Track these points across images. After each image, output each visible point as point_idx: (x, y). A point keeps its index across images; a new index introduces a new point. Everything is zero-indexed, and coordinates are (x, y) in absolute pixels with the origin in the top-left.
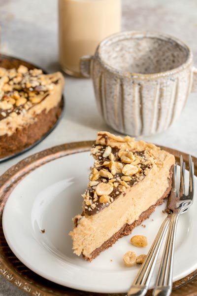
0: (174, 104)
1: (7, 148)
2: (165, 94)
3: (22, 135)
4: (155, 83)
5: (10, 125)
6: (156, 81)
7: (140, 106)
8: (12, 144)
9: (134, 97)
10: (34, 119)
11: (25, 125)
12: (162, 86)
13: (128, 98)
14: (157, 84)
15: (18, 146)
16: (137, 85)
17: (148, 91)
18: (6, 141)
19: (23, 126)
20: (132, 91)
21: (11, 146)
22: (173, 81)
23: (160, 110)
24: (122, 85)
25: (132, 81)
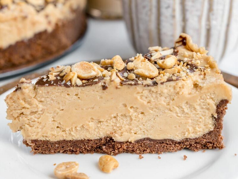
0: (228, 25)
5: (49, 19)
17: (193, 1)
20: (171, 1)
23: (209, 31)
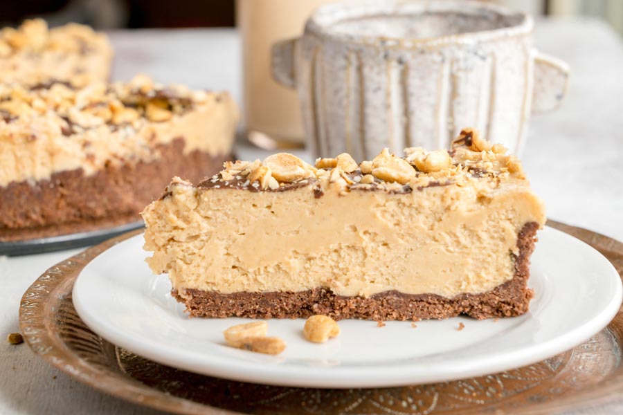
1: (81, 205)
2: (463, 89)
3: (121, 182)
4: (437, 58)
5: (91, 150)
6: (440, 54)
7: (404, 119)
8: (95, 199)
9: (388, 95)
10: (152, 151)
11: (127, 159)
12: (455, 68)
13: (374, 99)
14: (443, 61)
15: (110, 207)
16: (394, 64)
17: (422, 78)
18: (79, 188)
19: (122, 159)
20: (383, 79)
21: (92, 205)
22: (483, 58)
24: (360, 69)
25: (382, 54)
